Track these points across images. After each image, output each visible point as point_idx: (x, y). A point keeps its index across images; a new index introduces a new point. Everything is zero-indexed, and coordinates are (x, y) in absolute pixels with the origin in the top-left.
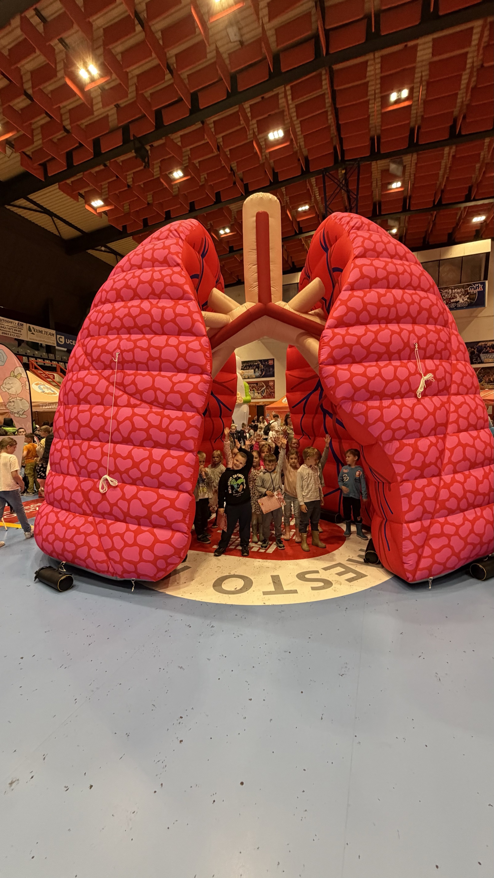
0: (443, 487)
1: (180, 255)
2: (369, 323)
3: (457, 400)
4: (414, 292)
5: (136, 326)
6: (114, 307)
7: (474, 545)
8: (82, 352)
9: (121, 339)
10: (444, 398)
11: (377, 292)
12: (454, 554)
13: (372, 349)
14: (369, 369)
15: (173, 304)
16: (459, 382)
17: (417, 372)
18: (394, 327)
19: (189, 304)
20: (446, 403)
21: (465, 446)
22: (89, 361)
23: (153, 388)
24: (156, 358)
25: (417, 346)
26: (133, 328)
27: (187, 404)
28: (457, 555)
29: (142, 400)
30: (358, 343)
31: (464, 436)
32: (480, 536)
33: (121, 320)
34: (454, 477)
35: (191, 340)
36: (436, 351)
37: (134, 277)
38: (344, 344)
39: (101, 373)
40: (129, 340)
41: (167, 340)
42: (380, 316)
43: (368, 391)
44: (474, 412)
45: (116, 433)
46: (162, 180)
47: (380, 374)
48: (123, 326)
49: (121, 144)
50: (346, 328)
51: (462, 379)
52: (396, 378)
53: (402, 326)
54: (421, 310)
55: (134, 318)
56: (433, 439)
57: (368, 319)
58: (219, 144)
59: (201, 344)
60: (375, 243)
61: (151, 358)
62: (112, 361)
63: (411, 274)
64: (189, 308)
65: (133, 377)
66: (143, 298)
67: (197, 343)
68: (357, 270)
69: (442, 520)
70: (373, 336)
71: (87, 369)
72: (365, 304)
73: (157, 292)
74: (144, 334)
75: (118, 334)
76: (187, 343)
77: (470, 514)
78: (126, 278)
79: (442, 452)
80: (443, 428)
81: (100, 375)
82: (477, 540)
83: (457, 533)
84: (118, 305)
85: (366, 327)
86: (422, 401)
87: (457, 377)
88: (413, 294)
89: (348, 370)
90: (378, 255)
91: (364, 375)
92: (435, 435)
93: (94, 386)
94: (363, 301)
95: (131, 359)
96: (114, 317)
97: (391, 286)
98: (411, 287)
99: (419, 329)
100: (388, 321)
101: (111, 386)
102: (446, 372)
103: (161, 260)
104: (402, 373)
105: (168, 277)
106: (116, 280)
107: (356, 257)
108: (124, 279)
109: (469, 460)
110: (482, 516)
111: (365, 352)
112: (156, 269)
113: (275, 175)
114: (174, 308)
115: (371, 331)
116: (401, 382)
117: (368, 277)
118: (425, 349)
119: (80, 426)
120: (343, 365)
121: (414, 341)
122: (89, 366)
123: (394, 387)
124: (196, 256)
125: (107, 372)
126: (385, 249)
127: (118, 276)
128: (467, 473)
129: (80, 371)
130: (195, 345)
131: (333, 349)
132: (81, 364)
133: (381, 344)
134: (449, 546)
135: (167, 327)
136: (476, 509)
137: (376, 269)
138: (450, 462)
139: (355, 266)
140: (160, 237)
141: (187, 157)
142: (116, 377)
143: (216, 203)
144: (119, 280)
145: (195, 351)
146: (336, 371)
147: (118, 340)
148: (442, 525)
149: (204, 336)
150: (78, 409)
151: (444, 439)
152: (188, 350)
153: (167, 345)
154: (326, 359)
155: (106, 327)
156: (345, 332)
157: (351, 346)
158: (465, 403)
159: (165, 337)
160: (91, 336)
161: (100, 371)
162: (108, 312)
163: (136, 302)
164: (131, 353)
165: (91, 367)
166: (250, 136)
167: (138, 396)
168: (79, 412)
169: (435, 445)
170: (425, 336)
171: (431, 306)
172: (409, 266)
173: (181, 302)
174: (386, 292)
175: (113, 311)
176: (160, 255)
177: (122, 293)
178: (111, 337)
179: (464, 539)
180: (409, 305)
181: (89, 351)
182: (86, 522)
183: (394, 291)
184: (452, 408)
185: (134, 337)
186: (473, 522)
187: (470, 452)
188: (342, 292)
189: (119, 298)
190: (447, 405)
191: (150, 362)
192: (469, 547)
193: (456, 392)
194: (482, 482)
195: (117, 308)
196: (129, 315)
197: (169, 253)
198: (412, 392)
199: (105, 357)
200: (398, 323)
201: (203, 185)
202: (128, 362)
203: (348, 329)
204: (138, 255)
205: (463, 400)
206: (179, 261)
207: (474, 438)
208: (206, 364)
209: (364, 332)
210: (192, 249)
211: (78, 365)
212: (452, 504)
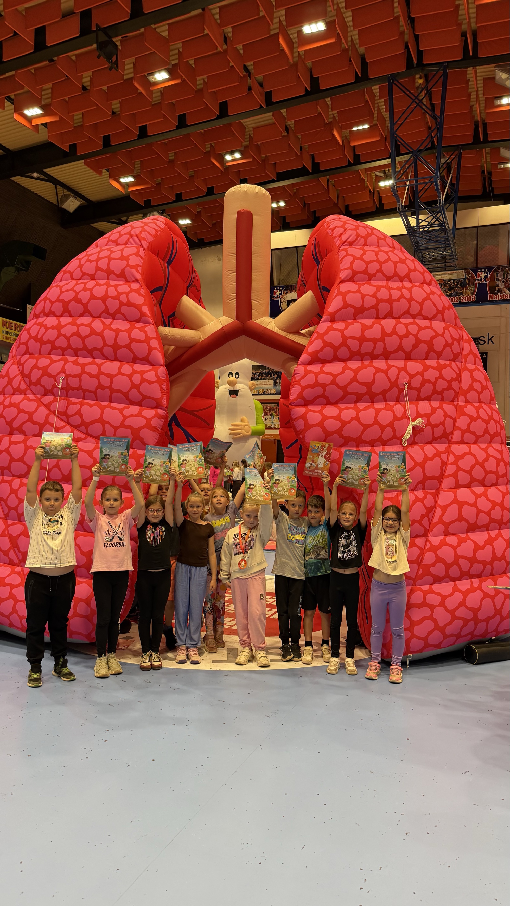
0: (429, 550)
1: (140, 269)
2: (350, 359)
3: (459, 449)
4: (412, 321)
5: (85, 348)
6: (60, 322)
7: (466, 621)
8: (18, 372)
9: (66, 361)
10: (442, 447)
11: (362, 324)
12: (437, 627)
13: (349, 389)
14: (344, 412)
15: (128, 327)
16: (464, 428)
17: (405, 416)
18: (380, 364)
19: (146, 329)
20: (443, 452)
21: (461, 504)
22: (26, 384)
23: (101, 420)
24: (107, 387)
25: (406, 387)
26: (80, 350)
27: (138, 441)
28: (442, 630)
29: (87, 434)
30: (333, 382)
31: (463, 494)
32: (475, 611)
33: (68, 339)
34: (445, 539)
35: (148, 369)
36: (435, 392)
37: (85, 289)
38: (317, 384)
39: (40, 399)
40: (75, 363)
41: (120, 368)
42: (363, 351)
43: (341, 436)
44: (482, 465)
45: (56, 470)
46: (136, 84)
47: (357, 418)
48: (69, 346)
49: (78, 35)
50: (321, 365)
51: (469, 425)
52: (376, 422)
53: (391, 362)
54: (418, 342)
55: (83, 339)
56: (420, 494)
57: (348, 355)
58: (226, 35)
59: (157, 376)
60: (367, 263)
61: (100, 386)
62: (54, 386)
63: (411, 300)
64: (146, 333)
65: (78, 406)
66: (94, 316)
67: (153, 373)
68: (340, 298)
69: (426, 588)
70: (351, 374)
71: (24, 392)
72: (345, 339)
73: (112, 311)
74: (94, 358)
75: (63, 355)
76: (142, 373)
77: (464, 585)
78: (75, 288)
79: (430, 510)
80: (436, 481)
81: (40, 403)
82: (470, 615)
83: (442, 604)
84: (65, 320)
85: (346, 364)
86: (409, 450)
87: (462, 422)
88: (410, 324)
89: (321, 412)
90: (370, 278)
91: (338, 418)
92: (423, 489)
93: (31, 414)
94: (343, 336)
95: (78, 385)
96: (60, 335)
97: (381, 315)
98: (409, 316)
99: (414, 366)
100: (373, 357)
101: (52, 415)
102: (446, 415)
103: (118, 272)
104: (386, 417)
105: (125, 296)
106: (63, 289)
107: (342, 281)
108: (72, 289)
109: (467, 521)
110: (480, 588)
111: (341, 393)
112: (112, 282)
113: (315, 82)
114: (129, 331)
115: (350, 369)
116: (383, 428)
117: (352, 306)
118: (419, 390)
119: (12, 460)
120: (315, 407)
121: (404, 379)
122: (26, 390)
123: (374, 432)
124: (161, 264)
125: (48, 399)
126: (380, 271)
127: (66, 284)
128: (463, 536)
129: (14, 394)
130: (151, 376)
131: (304, 388)
132: (15, 386)
133: (361, 383)
134: (431, 618)
135: (121, 352)
136: (473, 580)
137: (363, 296)
138: (441, 521)
139: (340, 293)
140: (119, 241)
141: (177, 51)
142: (58, 406)
143: (219, 117)
144: (67, 290)
145: (151, 383)
146: (305, 414)
147: (62, 362)
148: (425, 593)
149: (161, 366)
150: (10, 440)
151: (436, 496)
152: (143, 380)
153: (120, 373)
154: (295, 399)
155: (49, 346)
156: (319, 369)
157: (324, 386)
158: (470, 453)
159: (118, 364)
160: (30, 354)
161: (39, 396)
162: (53, 328)
163: (86, 320)
164: (77, 379)
165: (28, 391)
166: (274, 28)
167: (83, 428)
168: (11, 443)
169: (422, 501)
170: (421, 374)
171: (433, 338)
172: (410, 290)
173: (138, 325)
174: (373, 324)
175: (59, 327)
176: (117, 266)
177: (70, 307)
178: (55, 357)
179: (452, 612)
180: (401, 337)
181: (26, 372)
182: (13, 572)
183: (384, 322)
184: (452, 459)
185: (82, 360)
186: (465, 594)
187: (469, 512)
188: (321, 324)
189: (66, 311)
190: (444, 457)
191: (99, 391)
192: (459, 623)
193: (459, 440)
194: (482, 548)
195: (63, 324)
196: (77, 334)
197: (128, 265)
198: (396, 439)
199: (47, 381)
200: (387, 358)
201: (201, 90)
202: (73, 389)
203: (323, 366)
204: (91, 261)
205: (468, 450)
206: (139, 276)
207: (477, 496)
208: (162, 397)
209: (341, 370)
210: (155, 257)
211: (12, 386)
212: (439, 570)
